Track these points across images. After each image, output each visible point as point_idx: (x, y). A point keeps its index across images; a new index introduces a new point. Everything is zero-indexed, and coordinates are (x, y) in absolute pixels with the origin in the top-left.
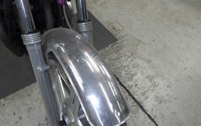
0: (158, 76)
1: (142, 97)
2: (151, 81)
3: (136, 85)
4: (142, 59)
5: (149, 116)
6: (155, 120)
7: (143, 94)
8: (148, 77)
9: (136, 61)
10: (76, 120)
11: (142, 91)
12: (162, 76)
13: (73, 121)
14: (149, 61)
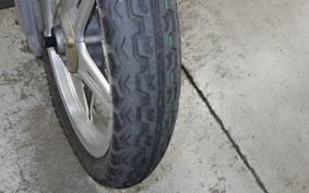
0: (227, 37)
1: (194, 63)
2: (214, 42)
3: (188, 45)
4: (206, 7)
5: (200, 92)
6: (209, 99)
7: (197, 59)
8: (211, 36)
9: (195, 8)
10: (77, 41)
11: (196, 55)
12: (234, 39)
13: (71, 41)
14: (217, 13)
